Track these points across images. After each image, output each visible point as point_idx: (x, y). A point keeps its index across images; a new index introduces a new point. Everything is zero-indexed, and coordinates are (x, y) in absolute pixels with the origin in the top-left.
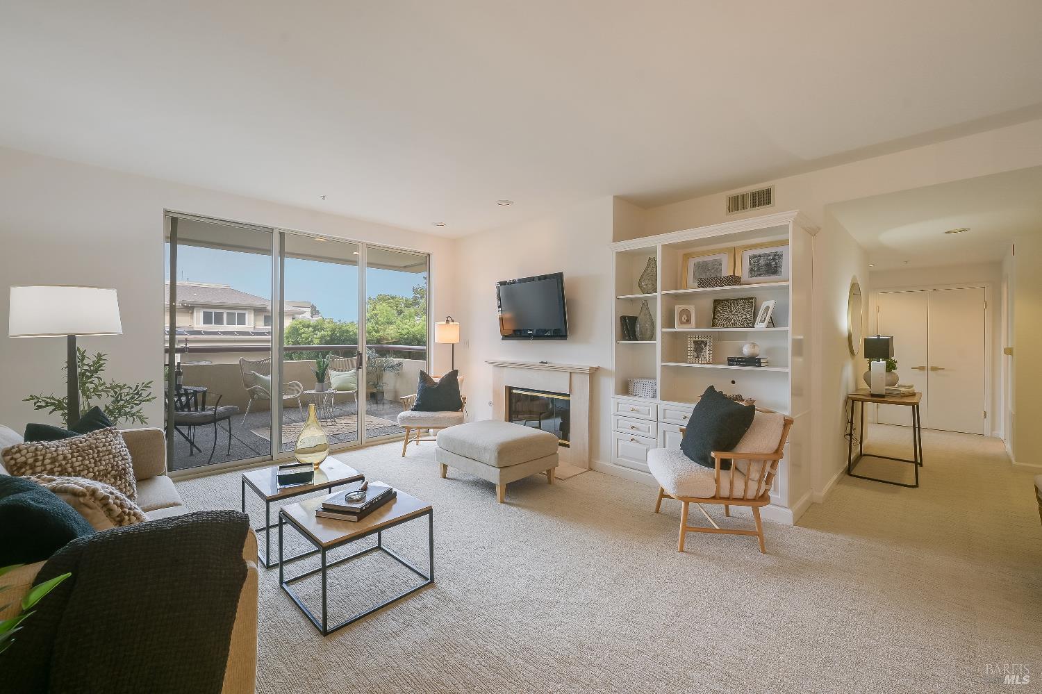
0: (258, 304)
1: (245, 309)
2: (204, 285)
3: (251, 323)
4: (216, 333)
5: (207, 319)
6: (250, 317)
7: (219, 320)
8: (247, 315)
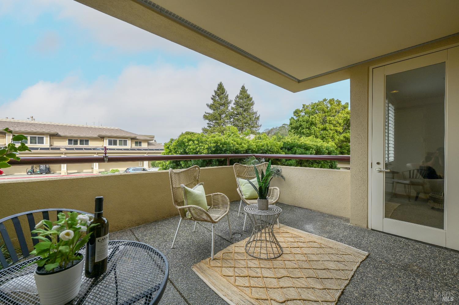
0: (133, 136)
1: (127, 138)
2: (108, 128)
3: (130, 145)
4: (114, 149)
5: (110, 143)
6: (129, 142)
7: (115, 144)
8: (128, 141)
